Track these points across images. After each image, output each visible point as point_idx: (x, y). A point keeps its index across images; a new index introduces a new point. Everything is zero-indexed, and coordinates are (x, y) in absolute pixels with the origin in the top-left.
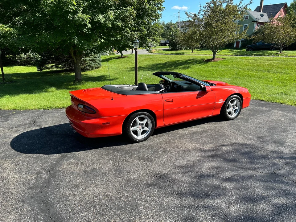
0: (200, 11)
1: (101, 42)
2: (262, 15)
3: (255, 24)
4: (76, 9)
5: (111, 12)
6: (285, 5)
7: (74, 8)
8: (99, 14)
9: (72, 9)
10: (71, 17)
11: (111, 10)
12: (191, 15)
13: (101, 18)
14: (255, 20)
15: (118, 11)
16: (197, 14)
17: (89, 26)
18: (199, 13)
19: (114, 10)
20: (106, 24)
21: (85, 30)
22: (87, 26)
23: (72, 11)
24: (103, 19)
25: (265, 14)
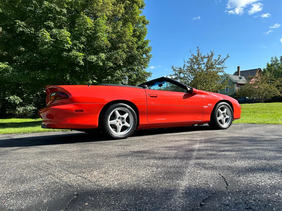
0: (184, 65)
1: (93, 82)
2: (240, 78)
3: (235, 85)
4: (70, 47)
5: (103, 54)
6: (260, 70)
7: (69, 46)
8: (92, 55)
9: (67, 47)
10: (66, 55)
11: (103, 53)
12: (177, 69)
13: (93, 58)
14: (235, 82)
15: (109, 53)
16: (182, 68)
17: (82, 63)
18: (184, 67)
19: (106, 53)
20: (98, 63)
21: (77, 69)
22: (80, 63)
23: (67, 48)
24: (96, 59)
25: (243, 78)
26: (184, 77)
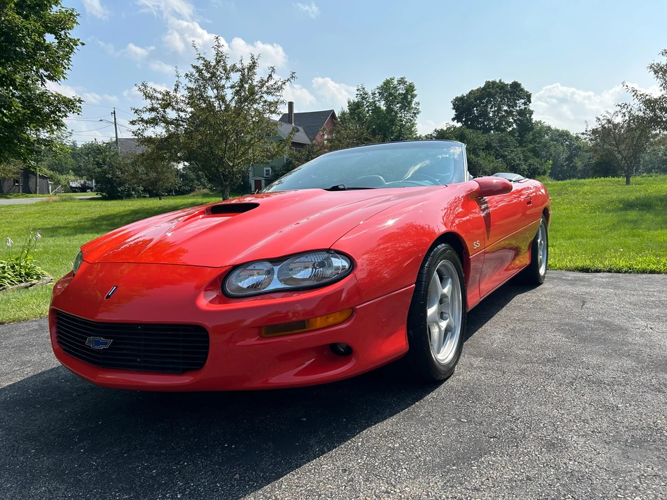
2: (295, 130)
6: (332, 114)
18: (176, 90)
26: (176, 120)
